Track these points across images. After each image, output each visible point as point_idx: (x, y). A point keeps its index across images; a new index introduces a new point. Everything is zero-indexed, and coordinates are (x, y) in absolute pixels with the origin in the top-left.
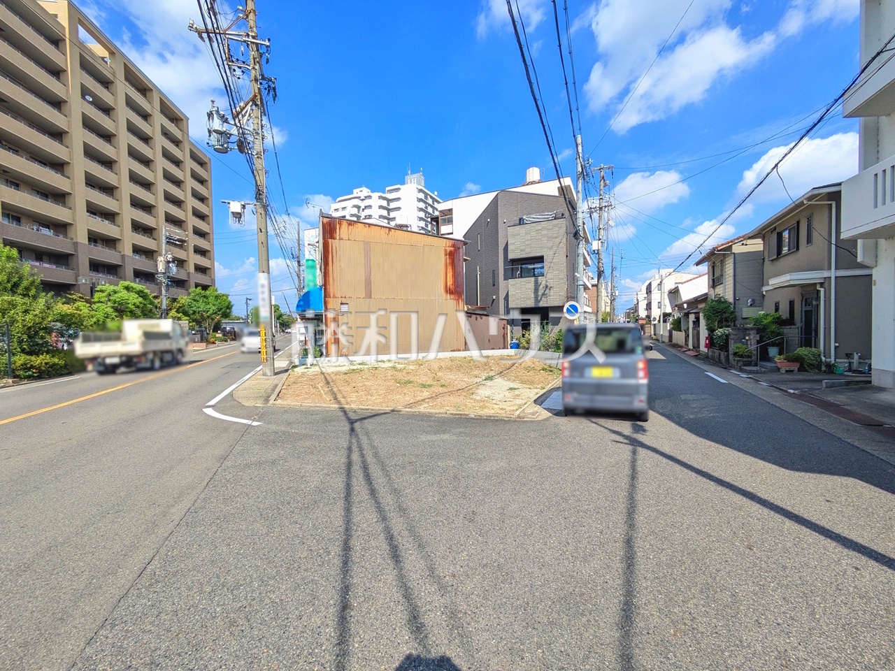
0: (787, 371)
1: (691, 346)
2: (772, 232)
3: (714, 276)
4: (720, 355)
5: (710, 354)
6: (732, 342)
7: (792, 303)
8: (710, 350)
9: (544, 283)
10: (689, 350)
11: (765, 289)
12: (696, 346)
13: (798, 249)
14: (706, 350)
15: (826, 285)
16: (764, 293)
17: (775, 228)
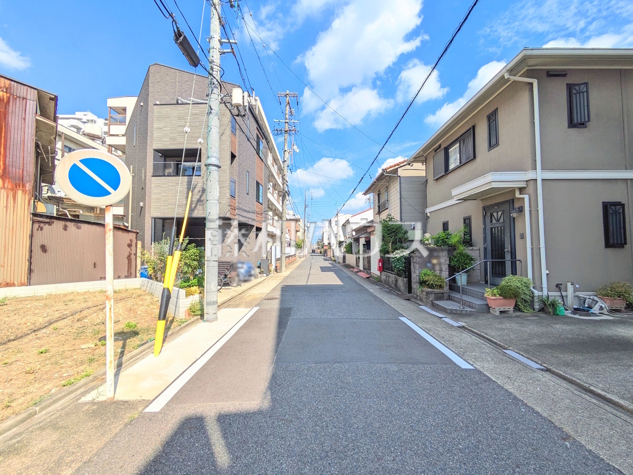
0: (501, 312)
1: (361, 268)
2: (436, 151)
3: (379, 203)
4: (396, 281)
5: (383, 277)
6: (417, 266)
7: (467, 221)
8: (383, 273)
9: (200, 185)
10: (360, 271)
11: (428, 210)
12: (367, 267)
13: (475, 157)
14: (378, 273)
15: (530, 189)
16: (428, 215)
17: (440, 146)
